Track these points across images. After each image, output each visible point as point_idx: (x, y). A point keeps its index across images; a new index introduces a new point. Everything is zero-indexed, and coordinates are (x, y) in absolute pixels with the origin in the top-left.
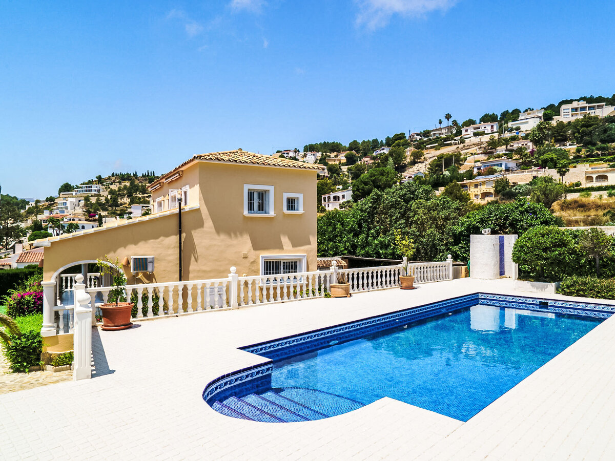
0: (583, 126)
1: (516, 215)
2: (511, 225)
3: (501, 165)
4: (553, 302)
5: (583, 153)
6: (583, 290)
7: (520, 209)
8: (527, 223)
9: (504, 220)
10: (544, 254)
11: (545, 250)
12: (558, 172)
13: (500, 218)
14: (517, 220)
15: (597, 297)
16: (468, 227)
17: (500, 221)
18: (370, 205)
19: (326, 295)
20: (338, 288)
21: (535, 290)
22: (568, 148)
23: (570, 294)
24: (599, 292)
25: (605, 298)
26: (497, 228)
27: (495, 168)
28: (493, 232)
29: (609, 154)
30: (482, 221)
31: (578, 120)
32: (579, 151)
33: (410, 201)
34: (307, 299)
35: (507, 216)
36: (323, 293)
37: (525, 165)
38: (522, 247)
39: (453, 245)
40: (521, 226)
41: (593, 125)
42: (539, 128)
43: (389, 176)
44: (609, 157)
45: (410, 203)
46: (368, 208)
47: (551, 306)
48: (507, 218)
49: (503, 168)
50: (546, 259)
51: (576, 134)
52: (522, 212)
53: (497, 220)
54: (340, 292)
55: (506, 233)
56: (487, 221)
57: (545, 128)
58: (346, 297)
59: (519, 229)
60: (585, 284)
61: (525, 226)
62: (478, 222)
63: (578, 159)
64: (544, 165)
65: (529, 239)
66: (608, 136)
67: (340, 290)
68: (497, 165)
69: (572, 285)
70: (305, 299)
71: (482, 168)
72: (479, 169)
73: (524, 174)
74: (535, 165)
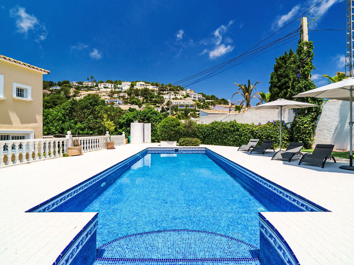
0: (144, 91)
1: (149, 114)
2: (147, 119)
3: (116, 101)
4: (180, 149)
5: (145, 101)
6: (187, 143)
7: (151, 112)
8: (154, 118)
9: (144, 117)
10: (174, 129)
11: (174, 127)
12: (138, 106)
13: (142, 116)
14: (150, 117)
15: (192, 145)
16: (127, 120)
17: (142, 117)
18: (70, 106)
19: (64, 155)
20: (74, 149)
21: (169, 145)
22: (139, 98)
23: (183, 145)
24: (193, 144)
25: (195, 146)
26: (141, 121)
27: (115, 102)
28: (139, 122)
29: (153, 102)
30: (134, 117)
31: (142, 89)
32: (143, 100)
33: (95, 106)
34: (50, 159)
35: (146, 115)
36: (61, 154)
37: (126, 103)
38: (164, 126)
39: (119, 129)
40: (152, 120)
41: (147, 91)
42: (130, 89)
43: (63, 100)
44: (152, 103)
45: (95, 107)
46: (69, 108)
47: (180, 151)
48: (145, 116)
49: (117, 103)
50: (174, 131)
51: (142, 94)
52: (152, 114)
53: (141, 117)
54: (75, 151)
55: (145, 123)
56: (136, 117)
57: (132, 89)
58: (80, 155)
59: (151, 121)
60: (188, 141)
61: (153, 120)
62: (132, 118)
63: (143, 103)
64: (132, 103)
65: (167, 122)
66: (152, 96)
67: (76, 150)
68: (115, 101)
69: (184, 142)
70: (48, 159)
71: (109, 102)
72: (107, 102)
73: (125, 106)
74: (129, 103)
